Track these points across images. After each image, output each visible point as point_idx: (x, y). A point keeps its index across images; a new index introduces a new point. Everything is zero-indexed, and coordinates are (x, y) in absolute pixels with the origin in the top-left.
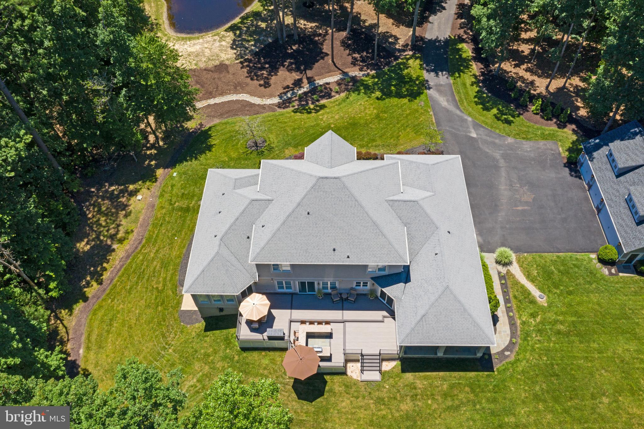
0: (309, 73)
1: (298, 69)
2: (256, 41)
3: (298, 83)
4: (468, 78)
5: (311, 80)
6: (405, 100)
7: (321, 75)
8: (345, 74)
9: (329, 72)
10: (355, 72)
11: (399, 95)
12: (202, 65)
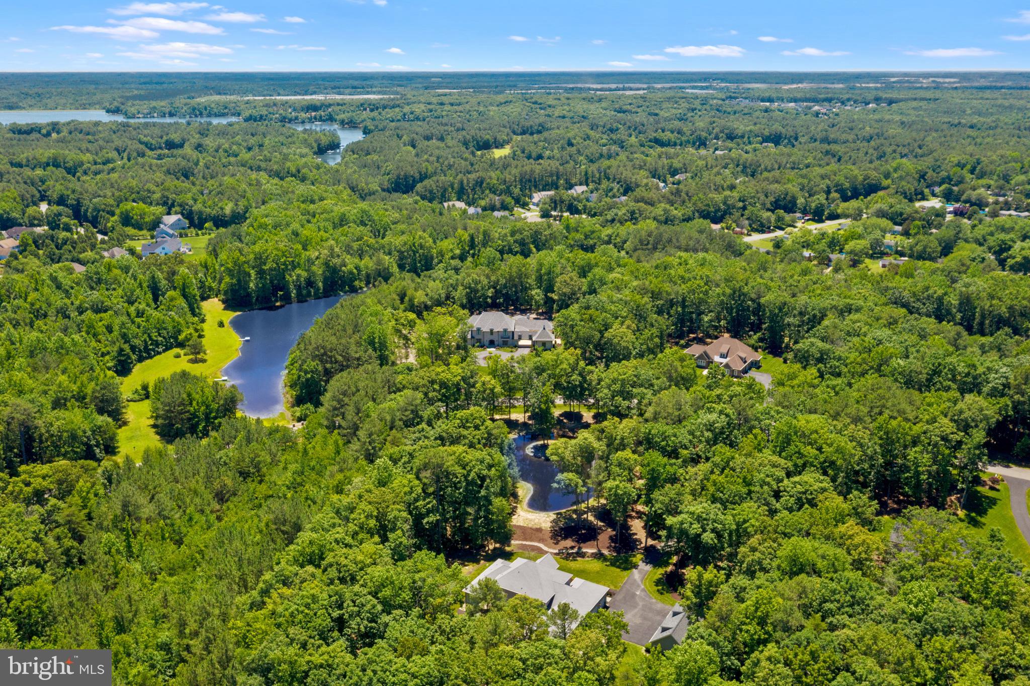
0: (582, 545)
1: (577, 542)
2: (566, 523)
3: (572, 548)
4: (661, 571)
5: (580, 548)
6: (618, 570)
7: (587, 547)
8: (599, 550)
9: (592, 547)
10: (606, 552)
11: (619, 567)
12: (530, 526)
